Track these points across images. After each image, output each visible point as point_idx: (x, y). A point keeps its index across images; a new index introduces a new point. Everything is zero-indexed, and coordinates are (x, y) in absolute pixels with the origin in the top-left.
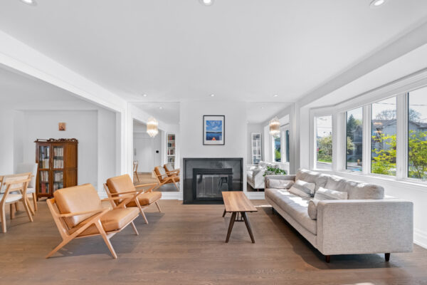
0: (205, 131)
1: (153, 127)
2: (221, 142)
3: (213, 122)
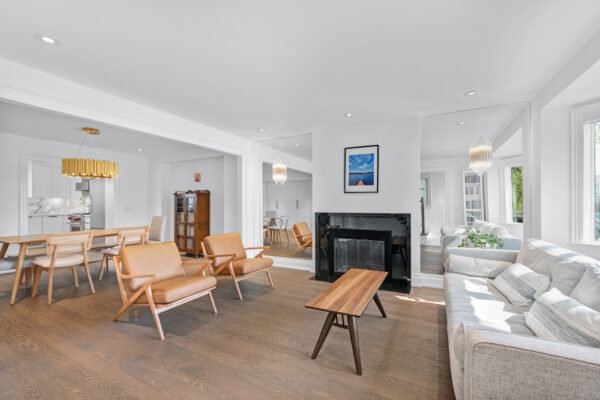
0: (348, 171)
1: (279, 171)
2: (373, 188)
3: (359, 156)
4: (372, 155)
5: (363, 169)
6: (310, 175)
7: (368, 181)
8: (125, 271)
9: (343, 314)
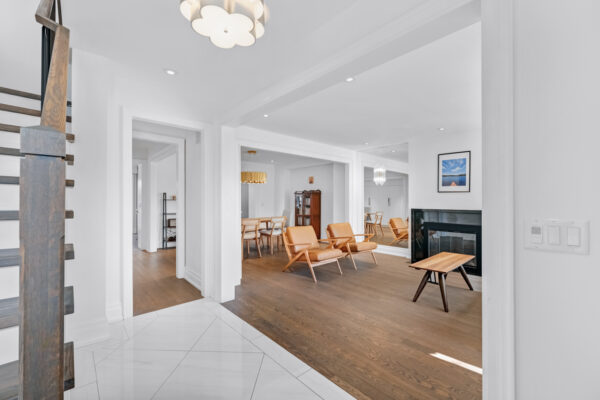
0: (441, 174)
1: (380, 174)
2: (466, 188)
3: (452, 161)
4: (465, 160)
5: (456, 171)
6: (406, 176)
7: (462, 183)
8: (290, 241)
9: (435, 271)
